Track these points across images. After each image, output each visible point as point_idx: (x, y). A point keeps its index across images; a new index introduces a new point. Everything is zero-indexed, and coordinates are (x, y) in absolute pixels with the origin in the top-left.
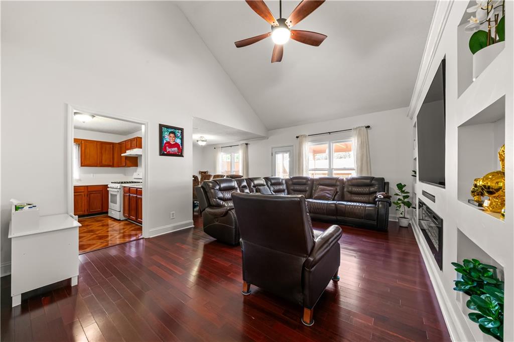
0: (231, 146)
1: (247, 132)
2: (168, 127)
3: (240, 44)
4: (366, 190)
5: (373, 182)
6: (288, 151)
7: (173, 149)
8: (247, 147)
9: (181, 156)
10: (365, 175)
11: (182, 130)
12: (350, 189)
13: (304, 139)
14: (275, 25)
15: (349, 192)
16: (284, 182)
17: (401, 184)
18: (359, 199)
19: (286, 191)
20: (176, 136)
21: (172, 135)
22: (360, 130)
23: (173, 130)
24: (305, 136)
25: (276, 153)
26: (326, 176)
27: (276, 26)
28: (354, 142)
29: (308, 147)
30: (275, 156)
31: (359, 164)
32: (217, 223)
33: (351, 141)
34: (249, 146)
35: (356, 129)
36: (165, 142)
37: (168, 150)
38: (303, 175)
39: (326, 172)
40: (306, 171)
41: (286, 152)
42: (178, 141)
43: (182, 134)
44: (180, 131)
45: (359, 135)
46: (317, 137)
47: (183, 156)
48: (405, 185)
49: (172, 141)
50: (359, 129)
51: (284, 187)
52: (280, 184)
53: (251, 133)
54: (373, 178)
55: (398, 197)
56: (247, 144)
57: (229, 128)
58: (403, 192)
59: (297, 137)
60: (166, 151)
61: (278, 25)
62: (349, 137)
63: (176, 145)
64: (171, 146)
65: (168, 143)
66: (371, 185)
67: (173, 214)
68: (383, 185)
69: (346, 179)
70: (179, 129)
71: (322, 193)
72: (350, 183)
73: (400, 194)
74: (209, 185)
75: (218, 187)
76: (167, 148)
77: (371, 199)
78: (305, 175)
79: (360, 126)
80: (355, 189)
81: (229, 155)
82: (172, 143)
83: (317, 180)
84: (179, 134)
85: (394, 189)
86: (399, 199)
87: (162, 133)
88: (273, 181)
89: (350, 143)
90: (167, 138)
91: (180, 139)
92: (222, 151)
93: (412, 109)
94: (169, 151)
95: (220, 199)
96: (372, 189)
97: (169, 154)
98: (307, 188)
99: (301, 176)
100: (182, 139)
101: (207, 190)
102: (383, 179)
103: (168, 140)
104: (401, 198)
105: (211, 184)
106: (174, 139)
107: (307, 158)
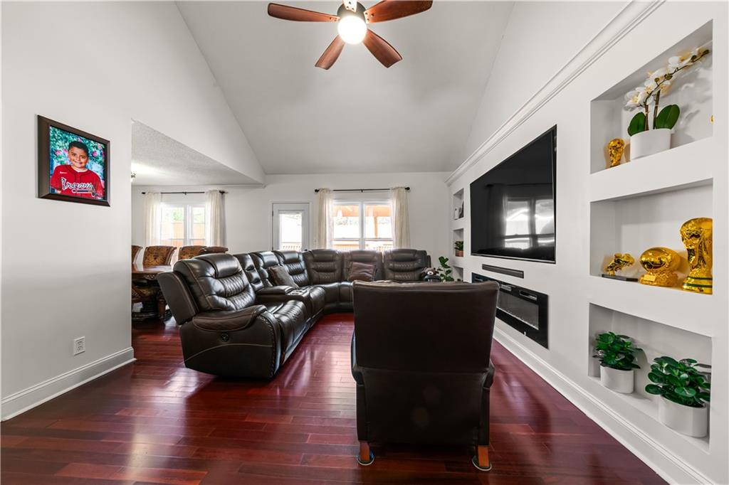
0: (185, 193)
1: (236, 172)
2: (66, 129)
3: (276, 12)
4: (410, 265)
5: (416, 256)
6: (300, 210)
7: (81, 186)
8: (223, 198)
9: (104, 203)
10: (404, 247)
11: (106, 144)
12: (391, 265)
13: (327, 194)
14: (350, 8)
15: (390, 269)
16: (301, 257)
17: (442, 258)
18: (400, 276)
19: (306, 271)
20: (88, 155)
21: (78, 151)
22: (399, 191)
23: (82, 140)
24: (328, 191)
25: (280, 211)
26: (357, 249)
27: (350, 11)
28: (391, 205)
29: (333, 208)
30: (278, 217)
31: (399, 234)
32: (225, 344)
33: (388, 204)
34: (226, 195)
35: (395, 189)
36: (56, 164)
37: (66, 185)
38: (325, 246)
39: (357, 243)
40: (331, 242)
41: (296, 211)
42: (96, 168)
43: (106, 153)
44: (100, 146)
45: (399, 198)
46: (345, 193)
47: (108, 205)
48: (447, 259)
49: (78, 165)
50: (397, 190)
51: (302, 265)
52: (296, 261)
53: (240, 174)
54: (415, 252)
55: (440, 272)
56: (222, 193)
57: (204, 158)
58: (446, 266)
59: (317, 191)
60: (60, 189)
61: (355, 10)
62: (386, 198)
63: (89, 176)
64: (73, 176)
65: (67, 168)
66: (413, 260)
67: (80, 342)
68: (425, 258)
69: (386, 252)
70: (97, 140)
71: (357, 273)
72: (390, 258)
73: (442, 268)
74: (193, 269)
75: (212, 271)
76: (63, 180)
77: (416, 275)
78: (328, 248)
79: (400, 186)
80: (397, 265)
81: (180, 211)
82: (79, 171)
83: (348, 254)
84: (98, 153)
85: (436, 264)
86: (442, 275)
87: (48, 141)
88: (287, 257)
89: (389, 206)
90: (63, 155)
91: (100, 163)
92: (161, 201)
93: (456, 175)
94: (69, 190)
95: (220, 294)
96: (416, 265)
97: (68, 197)
98: (336, 267)
99: (322, 248)
100: (105, 165)
101: (190, 279)
102: (425, 252)
103: (67, 162)
104: (443, 273)
105: (196, 266)
106: (83, 160)
107: (331, 222)
